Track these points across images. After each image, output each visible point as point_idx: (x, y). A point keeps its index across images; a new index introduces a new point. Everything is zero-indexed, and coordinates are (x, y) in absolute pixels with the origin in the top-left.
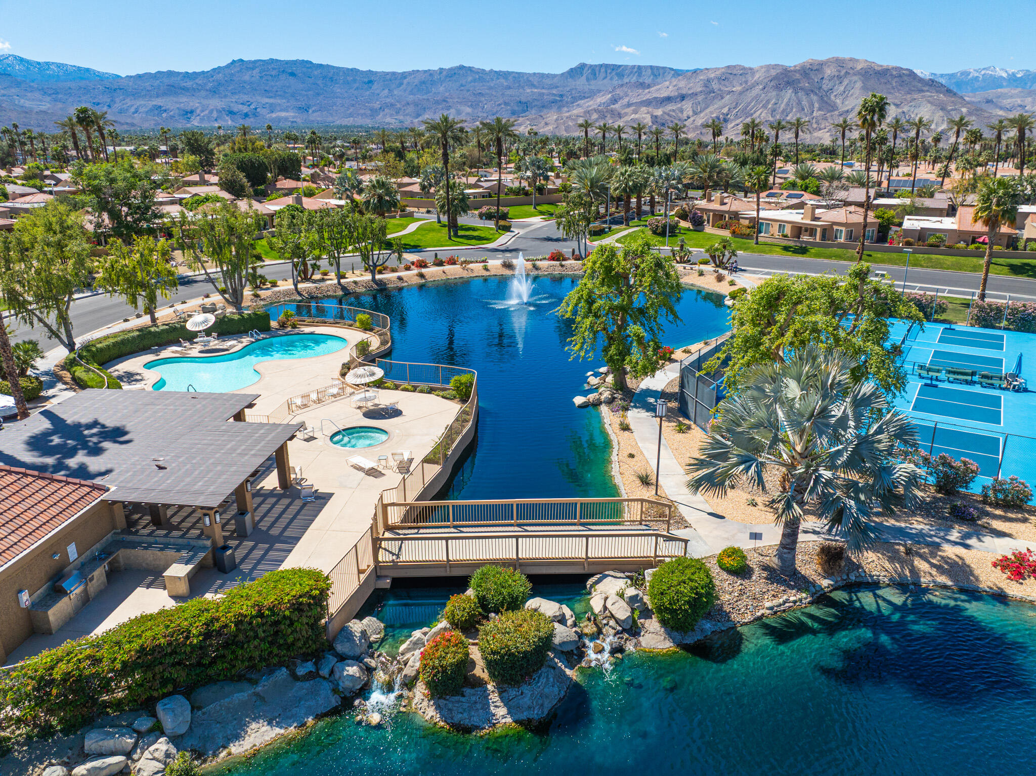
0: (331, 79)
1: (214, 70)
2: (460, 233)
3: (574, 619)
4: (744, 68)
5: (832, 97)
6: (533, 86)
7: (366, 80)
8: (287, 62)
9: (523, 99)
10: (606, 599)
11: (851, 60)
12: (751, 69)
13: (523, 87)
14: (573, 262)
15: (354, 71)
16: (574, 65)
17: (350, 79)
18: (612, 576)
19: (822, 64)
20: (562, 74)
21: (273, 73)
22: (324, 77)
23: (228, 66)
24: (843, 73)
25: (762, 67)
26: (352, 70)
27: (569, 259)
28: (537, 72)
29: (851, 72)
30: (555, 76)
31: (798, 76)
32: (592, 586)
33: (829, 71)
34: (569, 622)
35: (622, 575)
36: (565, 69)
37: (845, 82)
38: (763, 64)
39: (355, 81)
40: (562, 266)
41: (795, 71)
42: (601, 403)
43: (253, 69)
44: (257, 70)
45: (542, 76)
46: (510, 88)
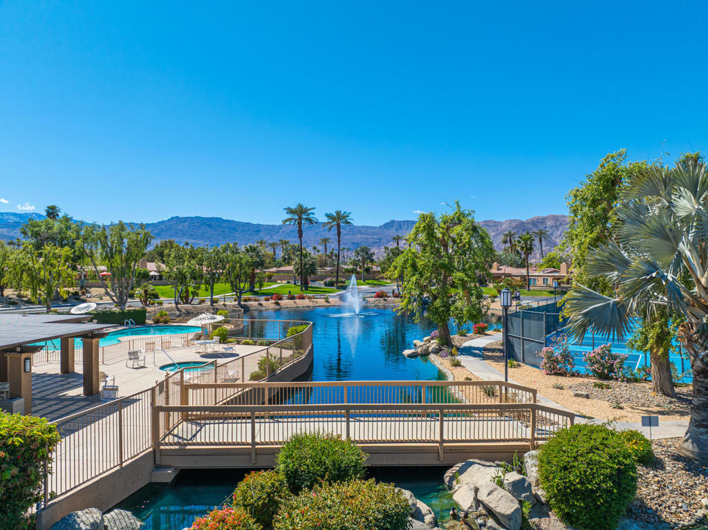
0: (234, 229)
1: (159, 222)
2: (309, 289)
3: (433, 515)
4: (495, 222)
5: (553, 239)
6: (362, 234)
7: (256, 229)
8: (206, 219)
9: (356, 242)
10: (476, 490)
11: (563, 216)
12: (499, 222)
13: (355, 234)
14: (393, 298)
15: (249, 224)
16: (388, 221)
17: (246, 229)
18: (479, 464)
19: (544, 219)
20: (380, 227)
21: (197, 225)
22: (230, 228)
23: (169, 220)
24: (558, 224)
25: (506, 221)
26: (247, 223)
27: (390, 297)
28: (364, 225)
29: (563, 223)
30: (375, 228)
31: (530, 226)
32: (452, 478)
33: (549, 223)
34: (428, 518)
35: (492, 464)
36: (382, 223)
37: (561, 229)
38: (507, 219)
39: (249, 230)
40: (385, 300)
41: (528, 223)
42: (429, 354)
43: (185, 222)
44: (187, 223)
45: (368, 228)
46: (347, 235)
